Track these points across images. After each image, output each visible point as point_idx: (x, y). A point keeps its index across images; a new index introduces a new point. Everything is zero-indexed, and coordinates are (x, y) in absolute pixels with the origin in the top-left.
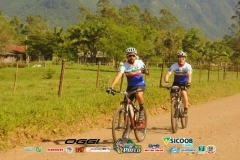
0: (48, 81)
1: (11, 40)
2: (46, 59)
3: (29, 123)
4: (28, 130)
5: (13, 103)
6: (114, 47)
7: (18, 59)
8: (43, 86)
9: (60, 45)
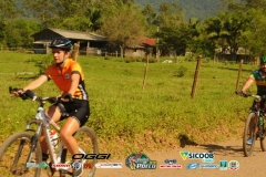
0: (179, 80)
1: (142, 32)
2: (178, 54)
3: (157, 126)
4: (157, 133)
5: (141, 102)
6: (260, 43)
7: (148, 53)
8: (173, 85)
9: (195, 38)
